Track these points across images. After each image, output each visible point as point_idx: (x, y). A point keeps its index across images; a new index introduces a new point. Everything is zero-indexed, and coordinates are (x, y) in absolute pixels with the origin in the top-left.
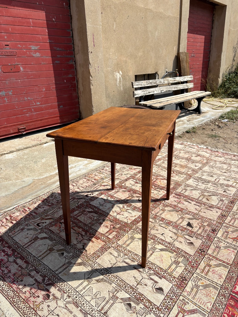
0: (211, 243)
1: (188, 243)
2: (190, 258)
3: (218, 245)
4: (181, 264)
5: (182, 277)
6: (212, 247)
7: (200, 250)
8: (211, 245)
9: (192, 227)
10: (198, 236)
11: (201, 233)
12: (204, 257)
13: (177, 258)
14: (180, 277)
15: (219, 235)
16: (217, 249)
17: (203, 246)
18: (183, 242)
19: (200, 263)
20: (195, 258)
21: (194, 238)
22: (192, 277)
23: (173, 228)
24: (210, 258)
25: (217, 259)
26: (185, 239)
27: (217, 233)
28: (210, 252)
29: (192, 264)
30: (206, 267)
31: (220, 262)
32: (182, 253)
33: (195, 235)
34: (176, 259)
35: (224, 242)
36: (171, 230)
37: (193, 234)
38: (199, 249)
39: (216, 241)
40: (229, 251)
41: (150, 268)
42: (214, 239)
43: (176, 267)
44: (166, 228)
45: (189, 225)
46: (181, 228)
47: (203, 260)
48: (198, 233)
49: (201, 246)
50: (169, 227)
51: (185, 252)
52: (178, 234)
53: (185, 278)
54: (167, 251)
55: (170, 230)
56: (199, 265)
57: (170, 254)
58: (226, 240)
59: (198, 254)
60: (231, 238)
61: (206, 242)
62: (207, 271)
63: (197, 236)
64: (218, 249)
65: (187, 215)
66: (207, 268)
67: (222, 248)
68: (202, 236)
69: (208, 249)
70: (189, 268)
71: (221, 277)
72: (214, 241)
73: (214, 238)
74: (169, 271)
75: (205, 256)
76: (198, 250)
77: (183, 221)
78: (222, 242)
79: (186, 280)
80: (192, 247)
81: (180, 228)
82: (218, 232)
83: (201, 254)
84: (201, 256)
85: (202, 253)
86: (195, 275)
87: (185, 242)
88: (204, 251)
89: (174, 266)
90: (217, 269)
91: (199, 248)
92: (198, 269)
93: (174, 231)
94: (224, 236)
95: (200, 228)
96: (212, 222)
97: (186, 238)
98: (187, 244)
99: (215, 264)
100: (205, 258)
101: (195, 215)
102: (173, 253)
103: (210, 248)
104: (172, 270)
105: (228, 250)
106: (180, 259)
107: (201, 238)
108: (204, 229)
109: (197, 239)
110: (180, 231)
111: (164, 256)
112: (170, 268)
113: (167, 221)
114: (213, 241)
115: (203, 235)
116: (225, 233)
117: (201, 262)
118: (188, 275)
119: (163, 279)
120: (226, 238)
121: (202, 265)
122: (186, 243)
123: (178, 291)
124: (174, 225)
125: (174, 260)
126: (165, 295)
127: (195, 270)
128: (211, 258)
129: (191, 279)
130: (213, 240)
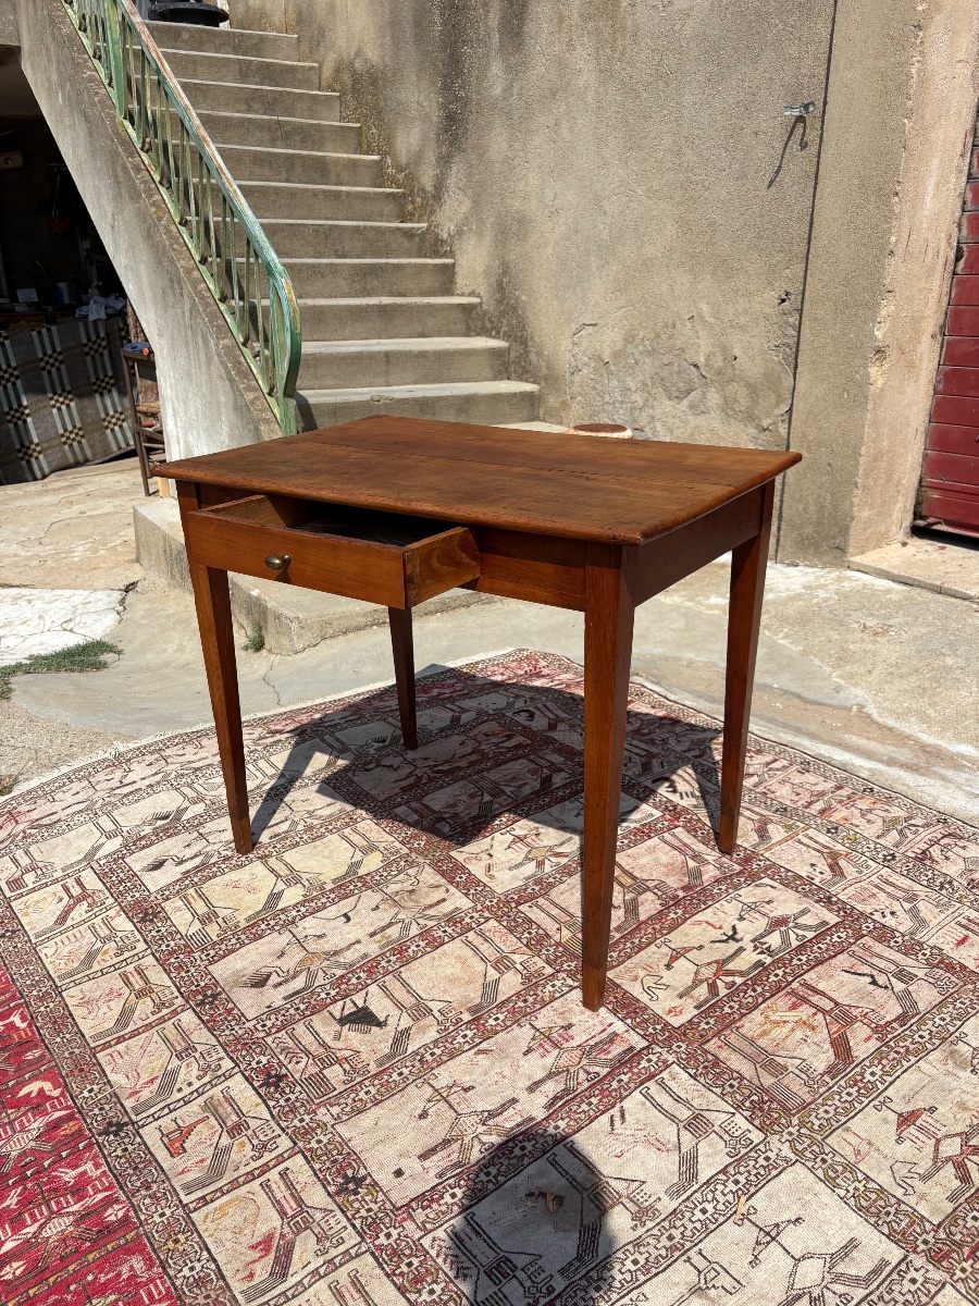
0: (218, 1041)
1: (269, 976)
2: (204, 958)
3: (197, 1055)
4: (197, 925)
5: (155, 915)
6: (202, 1036)
7: (215, 996)
8: (213, 1035)
9: (342, 1021)
10: (281, 1018)
11: (292, 1037)
12: (181, 993)
13: (223, 925)
14: (159, 909)
15: (239, 1087)
16: (183, 1044)
17: (229, 1012)
18: (278, 963)
19: (169, 975)
20: (193, 970)
21: (279, 1002)
22: (139, 937)
23: (365, 955)
24: (167, 1007)
25: (148, 1027)
26: (291, 972)
27: (251, 1084)
28: (188, 1018)
29: (181, 956)
30: (141, 982)
31: (129, 1029)
32: (234, 941)
33: (292, 1011)
34: (220, 920)
35: (197, 1084)
36: (357, 946)
37: (302, 1007)
38: (220, 993)
39: (220, 1059)
40: (145, 1078)
41: (227, 859)
42: (231, 1058)
43: (194, 914)
44: (378, 937)
45: (364, 1018)
46: (354, 981)
47: (174, 989)
48: (300, 1029)
49: (231, 1005)
50: (376, 945)
51: (232, 952)
52: (326, 963)
53: (151, 921)
54: (264, 909)
55: (358, 942)
56: (165, 969)
57: (250, 913)
58: (201, 1100)
59: (202, 984)
60: (194, 1125)
61: (237, 1028)
62: (132, 979)
63: (284, 1015)
64: (178, 1048)
65: (432, 1034)
66: (138, 983)
67: (175, 1062)
68: (273, 1030)
69: (200, 1018)
70: (172, 943)
71: (85, 1002)
72: (223, 1054)
73: (233, 1061)
74: (191, 891)
75: (183, 997)
76: (219, 989)
77: (399, 1005)
78: (199, 1078)
79: (143, 920)
80: (244, 979)
81: (359, 978)
82: (255, 1089)
83: (198, 992)
84: (194, 988)
85: (200, 997)
86: (141, 946)
87: (278, 970)
88: (202, 1003)
89: (201, 908)
90: (117, 1006)
91: (223, 996)
92: (156, 963)
93: (349, 956)
94: (226, 1105)
95: (324, 1045)
96: (335, 1110)
97: (294, 977)
98: (264, 970)
99: (137, 1013)
100: (177, 994)
101: (417, 1064)
102: (247, 920)
103: (202, 1026)
104: (191, 900)
105: (152, 1081)
106: (213, 931)
107: (269, 1024)
108: (308, 1053)
109: (268, 1007)
110: (339, 972)
111: (248, 897)
112: (200, 896)
113: (413, 948)
114: (225, 1051)
115: (277, 1035)
116: (234, 1118)
117: (171, 978)
118: (154, 933)
119: (180, 876)
120: (211, 1108)
121: (158, 977)
122: (268, 970)
123: (129, 898)
124: (383, 963)
125: (221, 916)
126: (138, 874)
127: (157, 955)
128: (165, 1011)
129: (136, 933)
130: (228, 1055)
